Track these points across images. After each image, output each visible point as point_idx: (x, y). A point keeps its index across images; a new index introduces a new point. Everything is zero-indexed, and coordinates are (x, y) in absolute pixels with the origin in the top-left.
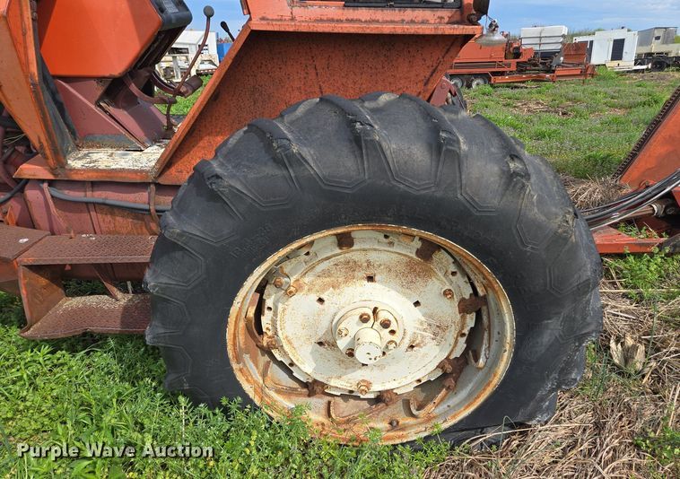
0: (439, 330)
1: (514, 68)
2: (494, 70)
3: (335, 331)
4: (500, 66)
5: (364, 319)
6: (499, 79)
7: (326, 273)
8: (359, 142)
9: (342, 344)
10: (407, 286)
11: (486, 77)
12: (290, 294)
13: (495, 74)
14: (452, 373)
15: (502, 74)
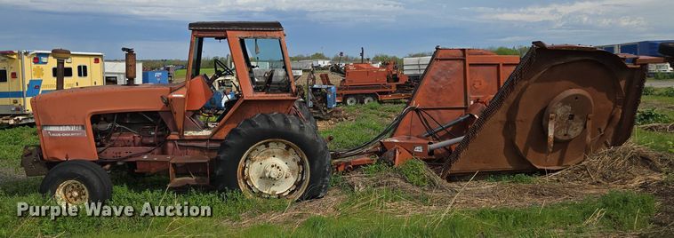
0: (293, 171)
1: (394, 89)
2: (380, 90)
3: (265, 171)
4: (383, 88)
5: (273, 166)
6: (385, 98)
7: (263, 156)
8: (269, 121)
9: (267, 175)
10: (283, 158)
11: (374, 96)
12: (253, 162)
13: (381, 93)
14: (298, 185)
15: (386, 93)
